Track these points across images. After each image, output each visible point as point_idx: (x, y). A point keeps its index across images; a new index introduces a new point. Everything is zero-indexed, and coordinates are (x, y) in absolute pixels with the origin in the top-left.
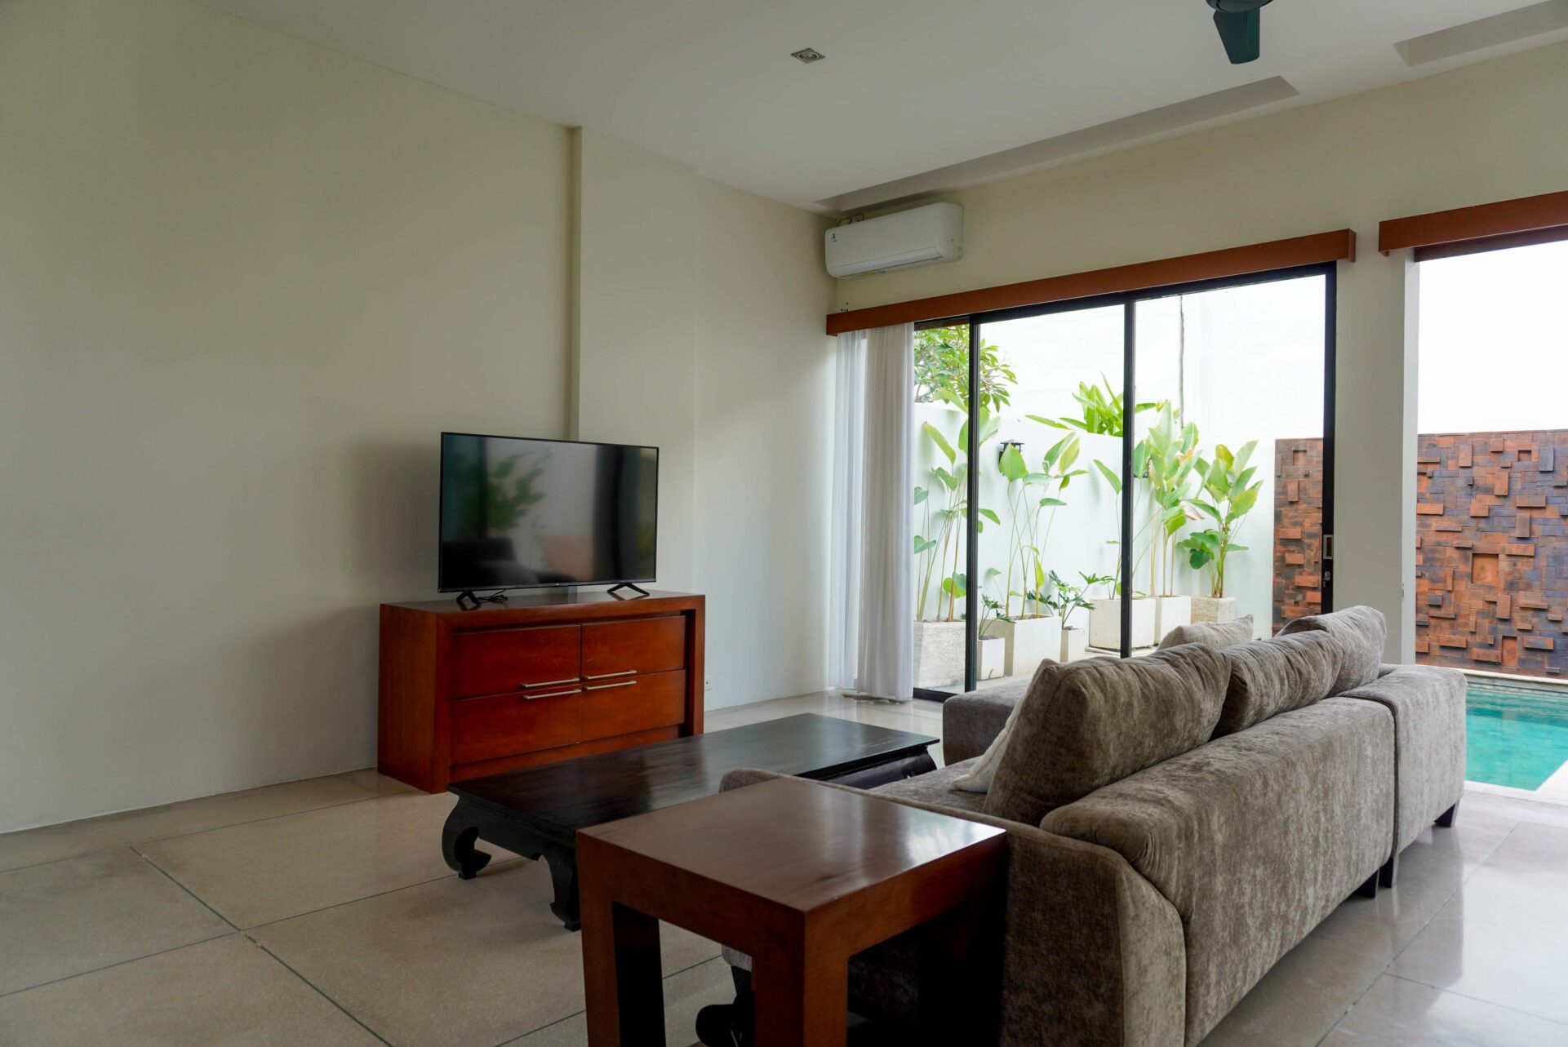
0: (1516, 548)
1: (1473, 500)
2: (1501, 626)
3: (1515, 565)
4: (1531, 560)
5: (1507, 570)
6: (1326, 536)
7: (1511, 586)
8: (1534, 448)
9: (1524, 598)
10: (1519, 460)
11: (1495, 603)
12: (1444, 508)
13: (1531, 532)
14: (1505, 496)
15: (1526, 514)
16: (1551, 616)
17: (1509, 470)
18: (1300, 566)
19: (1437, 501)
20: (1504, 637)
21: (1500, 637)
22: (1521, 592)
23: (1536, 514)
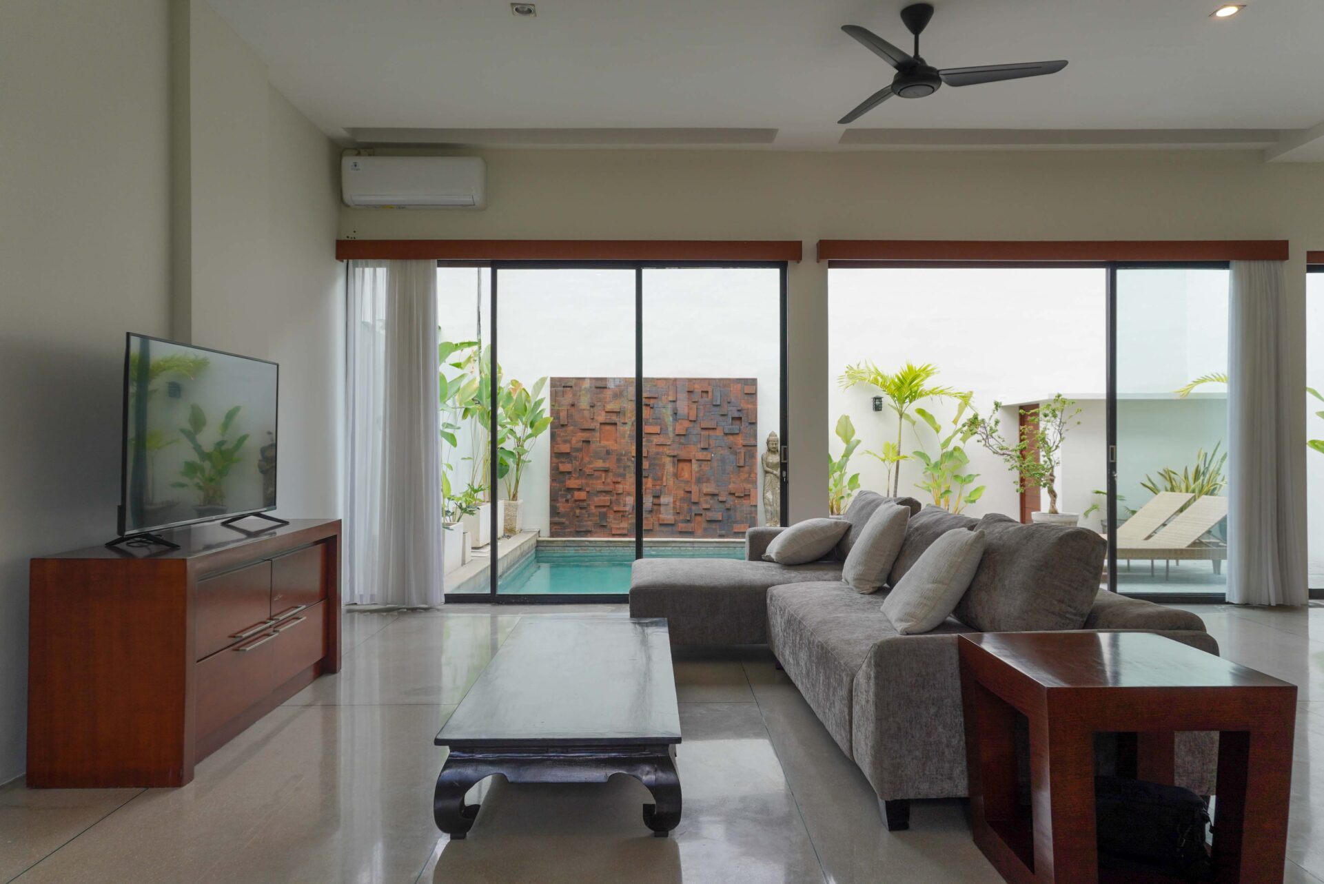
0: (701, 455)
1: (677, 424)
2: (694, 508)
3: (700, 466)
4: (709, 463)
5: (697, 470)
6: (783, 447)
7: (699, 481)
8: (710, 390)
9: (708, 488)
10: (702, 397)
11: (690, 492)
12: (661, 429)
13: (709, 445)
14: (694, 421)
15: (706, 433)
16: (721, 499)
17: (696, 404)
18: (569, 473)
19: (656, 424)
20: (696, 515)
21: (693, 514)
22: (704, 484)
23: (711, 433)
